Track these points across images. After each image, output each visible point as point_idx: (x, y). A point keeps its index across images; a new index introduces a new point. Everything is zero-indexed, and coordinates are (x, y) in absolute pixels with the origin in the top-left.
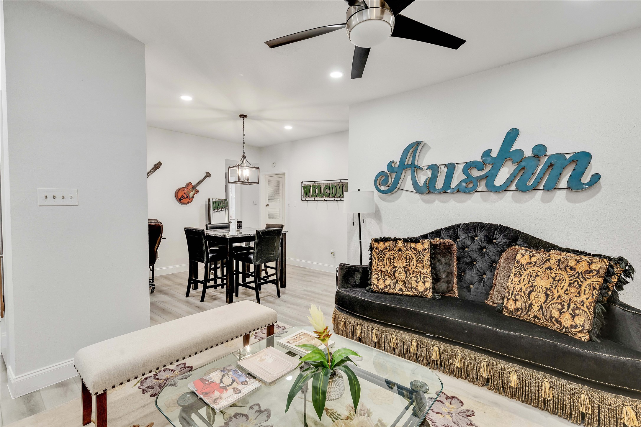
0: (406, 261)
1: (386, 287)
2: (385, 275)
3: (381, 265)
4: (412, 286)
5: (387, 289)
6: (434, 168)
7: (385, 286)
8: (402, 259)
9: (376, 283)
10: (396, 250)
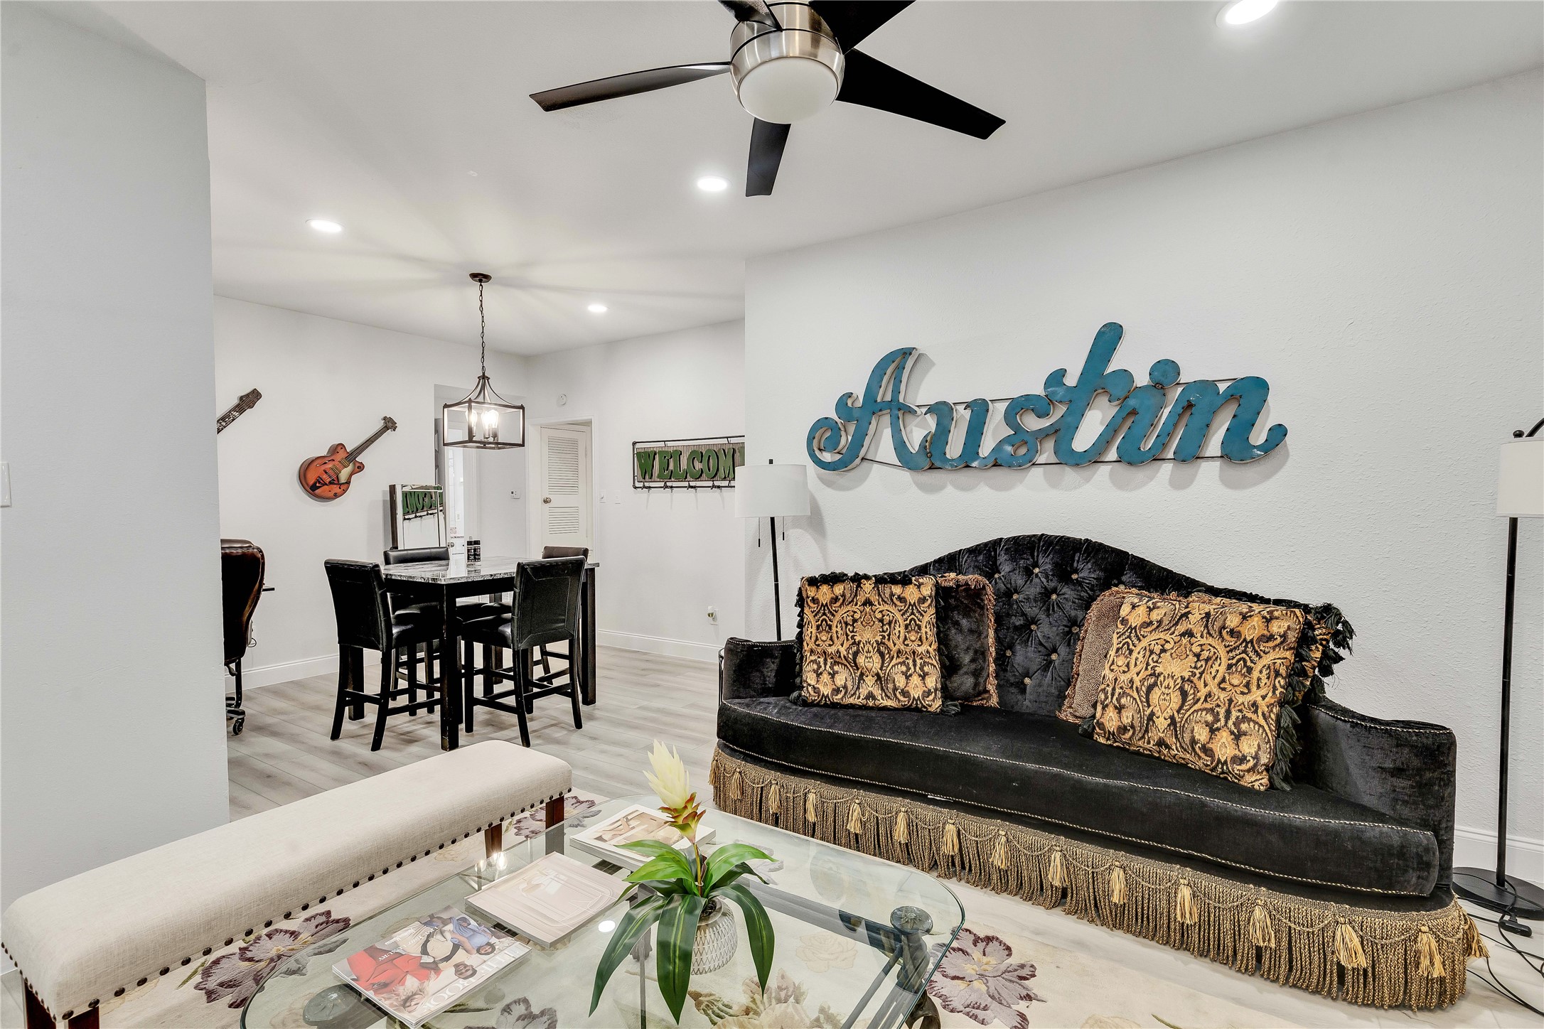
0: (882, 627)
1: (837, 691)
2: (835, 662)
3: (824, 638)
4: (895, 685)
5: (840, 696)
6: (942, 411)
7: (834, 690)
8: (872, 623)
9: (813, 683)
10: (859, 603)
